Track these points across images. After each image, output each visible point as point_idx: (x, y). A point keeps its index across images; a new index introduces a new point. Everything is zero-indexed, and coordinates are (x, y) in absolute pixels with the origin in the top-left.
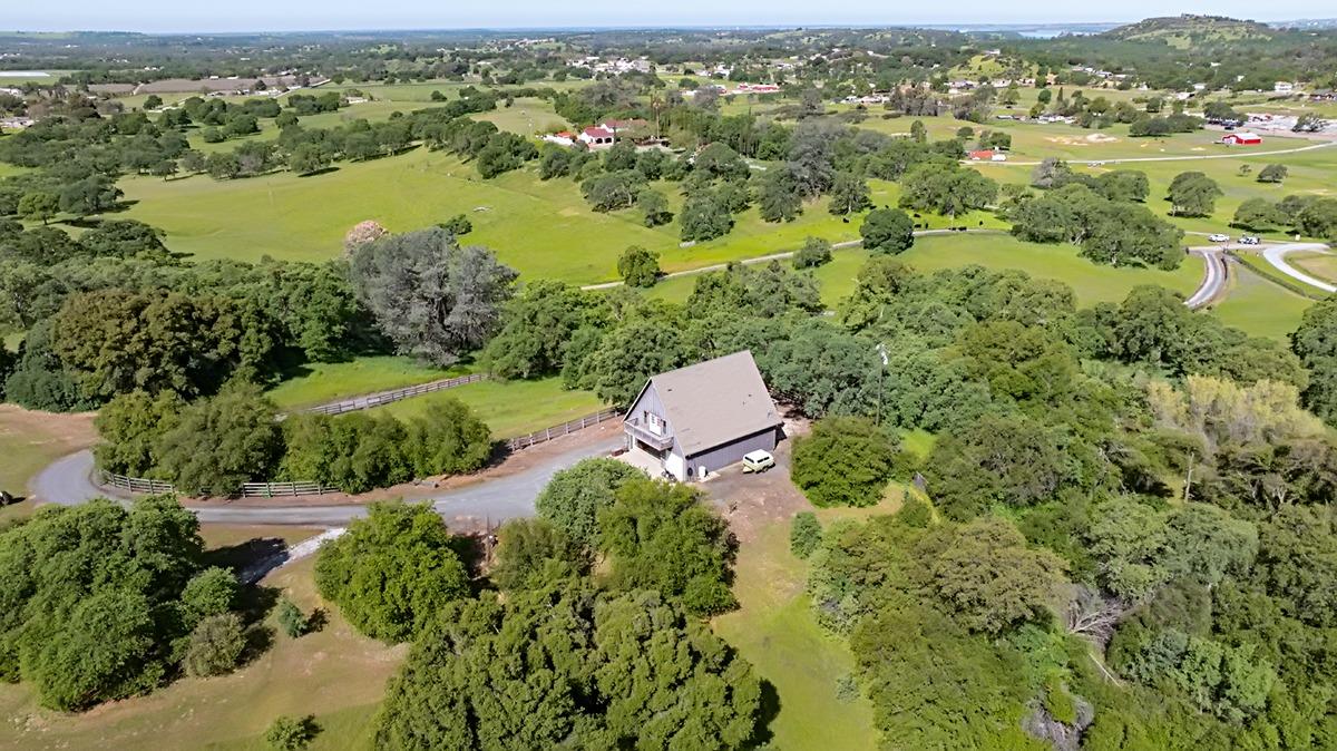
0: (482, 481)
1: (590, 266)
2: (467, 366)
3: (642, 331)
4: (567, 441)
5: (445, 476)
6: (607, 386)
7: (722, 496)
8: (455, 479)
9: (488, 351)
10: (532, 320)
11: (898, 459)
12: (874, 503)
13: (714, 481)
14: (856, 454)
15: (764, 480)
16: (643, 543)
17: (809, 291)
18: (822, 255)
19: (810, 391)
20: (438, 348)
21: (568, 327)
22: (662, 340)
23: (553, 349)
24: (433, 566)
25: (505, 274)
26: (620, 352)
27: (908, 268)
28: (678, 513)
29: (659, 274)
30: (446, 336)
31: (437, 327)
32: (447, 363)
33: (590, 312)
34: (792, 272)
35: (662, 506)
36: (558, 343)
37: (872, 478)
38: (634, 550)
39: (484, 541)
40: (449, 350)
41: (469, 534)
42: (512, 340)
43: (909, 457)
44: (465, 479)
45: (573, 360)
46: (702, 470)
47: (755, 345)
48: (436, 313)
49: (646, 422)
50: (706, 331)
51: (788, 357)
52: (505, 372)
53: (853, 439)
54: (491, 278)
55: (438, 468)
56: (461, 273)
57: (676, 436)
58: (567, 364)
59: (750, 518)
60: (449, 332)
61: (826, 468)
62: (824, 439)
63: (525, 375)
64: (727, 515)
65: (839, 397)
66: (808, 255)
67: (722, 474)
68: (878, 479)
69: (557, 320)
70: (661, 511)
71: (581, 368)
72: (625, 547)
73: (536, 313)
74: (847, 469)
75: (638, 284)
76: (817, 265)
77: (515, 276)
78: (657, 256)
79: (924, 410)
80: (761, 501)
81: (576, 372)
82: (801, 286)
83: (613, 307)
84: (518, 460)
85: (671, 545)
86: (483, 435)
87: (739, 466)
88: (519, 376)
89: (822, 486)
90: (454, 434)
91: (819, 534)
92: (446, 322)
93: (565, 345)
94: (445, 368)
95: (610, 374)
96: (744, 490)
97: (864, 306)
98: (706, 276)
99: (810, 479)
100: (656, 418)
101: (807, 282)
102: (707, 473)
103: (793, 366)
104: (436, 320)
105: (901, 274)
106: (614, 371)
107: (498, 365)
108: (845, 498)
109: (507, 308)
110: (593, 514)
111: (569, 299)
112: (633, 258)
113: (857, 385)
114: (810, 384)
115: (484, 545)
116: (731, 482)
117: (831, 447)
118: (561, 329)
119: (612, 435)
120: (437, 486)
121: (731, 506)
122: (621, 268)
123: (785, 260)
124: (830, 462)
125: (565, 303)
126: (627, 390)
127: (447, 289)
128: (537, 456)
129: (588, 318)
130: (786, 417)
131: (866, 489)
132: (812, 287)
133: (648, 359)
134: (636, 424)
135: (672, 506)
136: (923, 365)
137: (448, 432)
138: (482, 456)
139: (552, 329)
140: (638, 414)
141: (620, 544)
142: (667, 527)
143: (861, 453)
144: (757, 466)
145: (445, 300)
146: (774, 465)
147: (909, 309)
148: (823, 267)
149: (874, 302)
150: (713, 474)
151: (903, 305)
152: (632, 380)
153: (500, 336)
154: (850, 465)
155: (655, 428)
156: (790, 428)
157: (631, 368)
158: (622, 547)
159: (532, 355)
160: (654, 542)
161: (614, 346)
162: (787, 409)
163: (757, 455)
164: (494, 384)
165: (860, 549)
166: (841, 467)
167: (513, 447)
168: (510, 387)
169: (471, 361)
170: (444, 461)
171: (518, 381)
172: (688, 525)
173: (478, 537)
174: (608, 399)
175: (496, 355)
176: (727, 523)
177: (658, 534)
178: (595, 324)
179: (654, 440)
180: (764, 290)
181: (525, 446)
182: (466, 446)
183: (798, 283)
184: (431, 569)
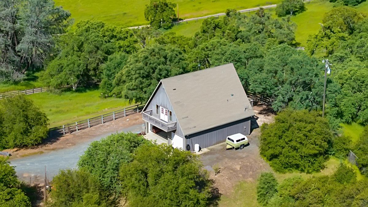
0: (42, 152)
1: (125, 14)
2: (32, 82)
3: (157, 50)
4: (102, 128)
5: (16, 149)
6: (132, 90)
7: (211, 164)
8: (23, 151)
9: (47, 71)
10: (79, 48)
11: (337, 141)
12: (318, 171)
13: (205, 154)
14: (304, 135)
15: (240, 155)
16: (150, 187)
17: (287, 31)
18: (298, 6)
19: (276, 93)
20: (10, 67)
21: (106, 53)
22: (171, 57)
23: (94, 69)
24: (7, 198)
25: (60, 14)
26: (141, 64)
27: (361, 16)
28: (176, 168)
29: (175, 20)
30: (17, 59)
31: (11, 54)
32: (17, 79)
33: (122, 43)
34: (274, 17)
35: (165, 163)
36: (98, 65)
37: (317, 152)
38: (145, 192)
39: (43, 190)
40: (19, 70)
41: (32, 185)
42: (65, 62)
43: (345, 141)
44: (30, 151)
45: (109, 76)
46: (197, 147)
47: (238, 61)
48: (9, 42)
49: (157, 112)
50: (204, 53)
51: (261, 69)
52: (59, 86)
53: (303, 124)
54: (50, 17)
55: (11, 143)
56: (29, 13)
57: (178, 122)
58: (104, 79)
59: (229, 179)
60: (19, 56)
61: (284, 144)
62: (283, 125)
63: (74, 88)
64: (212, 176)
65: (297, 98)
66: (288, 6)
67: (211, 150)
68: (321, 154)
69: (98, 48)
70: (165, 167)
71: (114, 82)
72: (139, 189)
73: (82, 43)
74: (298, 145)
75: (160, 27)
76: (294, 13)
77: (68, 16)
78: (174, 5)
79: (359, 109)
80: (238, 167)
81: (111, 85)
82: (280, 28)
83: (139, 40)
84: (67, 140)
85: (170, 187)
86: (42, 120)
87: (223, 145)
88: (69, 89)
89: (282, 158)
90: (22, 119)
91: (276, 188)
92: (18, 48)
93: (103, 66)
94: (16, 83)
95: (133, 81)
96: (226, 160)
97: (326, 42)
98: (209, 20)
99: (272, 152)
100: (164, 109)
101: (285, 25)
102: (200, 149)
103: (264, 75)
104: (10, 48)
105: (355, 20)
106: (136, 79)
107: (54, 81)
108: (297, 166)
109: (61, 39)
110: (118, 170)
111: (107, 34)
112: (156, 7)
113: (310, 90)
114: (276, 89)
115: (42, 192)
116: (218, 155)
117: (288, 130)
118: (100, 54)
119: (134, 124)
120: (10, 155)
121: (216, 170)
122: (147, 15)
123: (270, 10)
124: (287, 140)
125: (104, 36)
126: (145, 92)
127: (18, 26)
128: (81, 137)
129: (120, 47)
130: (260, 113)
131: (312, 160)
132: (289, 29)
133: (160, 70)
134: (151, 114)
135: (172, 163)
136: (359, 78)
137: (18, 118)
138: (42, 135)
139: (94, 55)
140: (152, 107)
141: (135, 188)
142: (168, 176)
143: (308, 134)
144: (236, 144)
145: (16, 33)
146: (248, 144)
147: (358, 43)
148: (298, 15)
149: (333, 39)
150: (205, 150)
151: (354, 41)
152: (149, 85)
153: (55, 60)
154: (301, 143)
155: (164, 117)
156: (262, 120)
157: (148, 76)
158: (137, 189)
159: (79, 73)
160: (159, 186)
161: (137, 61)
162: (261, 109)
163: (236, 137)
164: (51, 94)
165: (303, 195)
166: (293, 143)
167: (64, 132)
168: (62, 96)
169: (35, 79)
170: (16, 138)
171: (68, 93)
172: (182, 176)
173: (39, 187)
174: (132, 100)
175: (53, 73)
176: (213, 182)
177: (161, 180)
178: (125, 51)
179: (163, 125)
180: (253, 31)
181: (72, 131)
182: (31, 128)
183: (278, 25)
184: (7, 200)
